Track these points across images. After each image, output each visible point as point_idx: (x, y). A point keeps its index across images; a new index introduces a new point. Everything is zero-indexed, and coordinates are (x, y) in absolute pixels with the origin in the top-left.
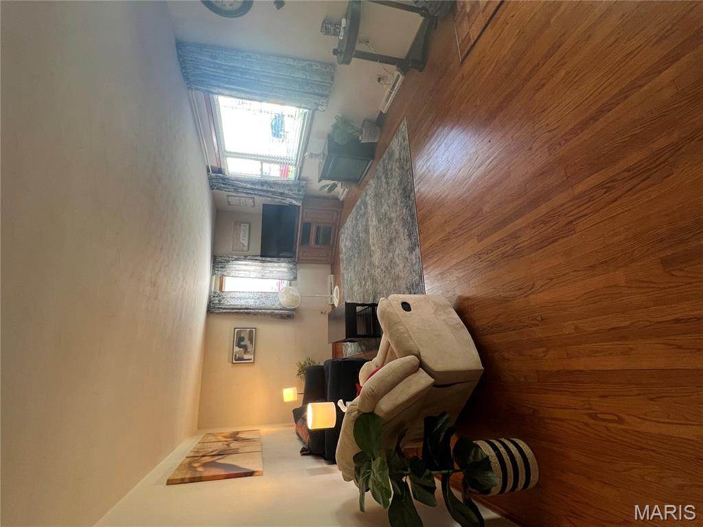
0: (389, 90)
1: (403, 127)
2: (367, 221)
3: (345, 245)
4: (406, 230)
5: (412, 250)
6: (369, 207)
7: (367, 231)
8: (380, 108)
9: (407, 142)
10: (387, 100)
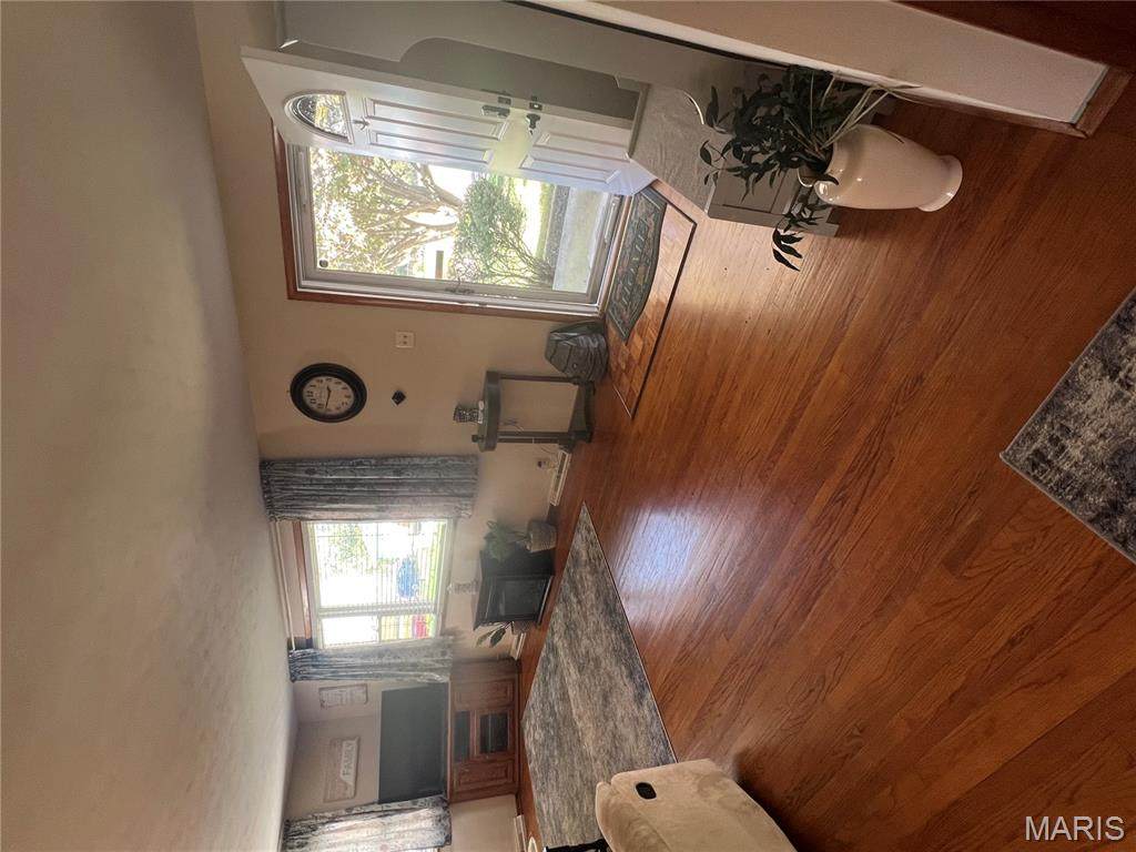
0: (555, 474)
1: (584, 515)
2: (562, 678)
3: (535, 741)
4: (623, 668)
5: (639, 699)
6: (561, 653)
7: (564, 698)
8: (549, 501)
9: (593, 533)
10: (556, 490)
